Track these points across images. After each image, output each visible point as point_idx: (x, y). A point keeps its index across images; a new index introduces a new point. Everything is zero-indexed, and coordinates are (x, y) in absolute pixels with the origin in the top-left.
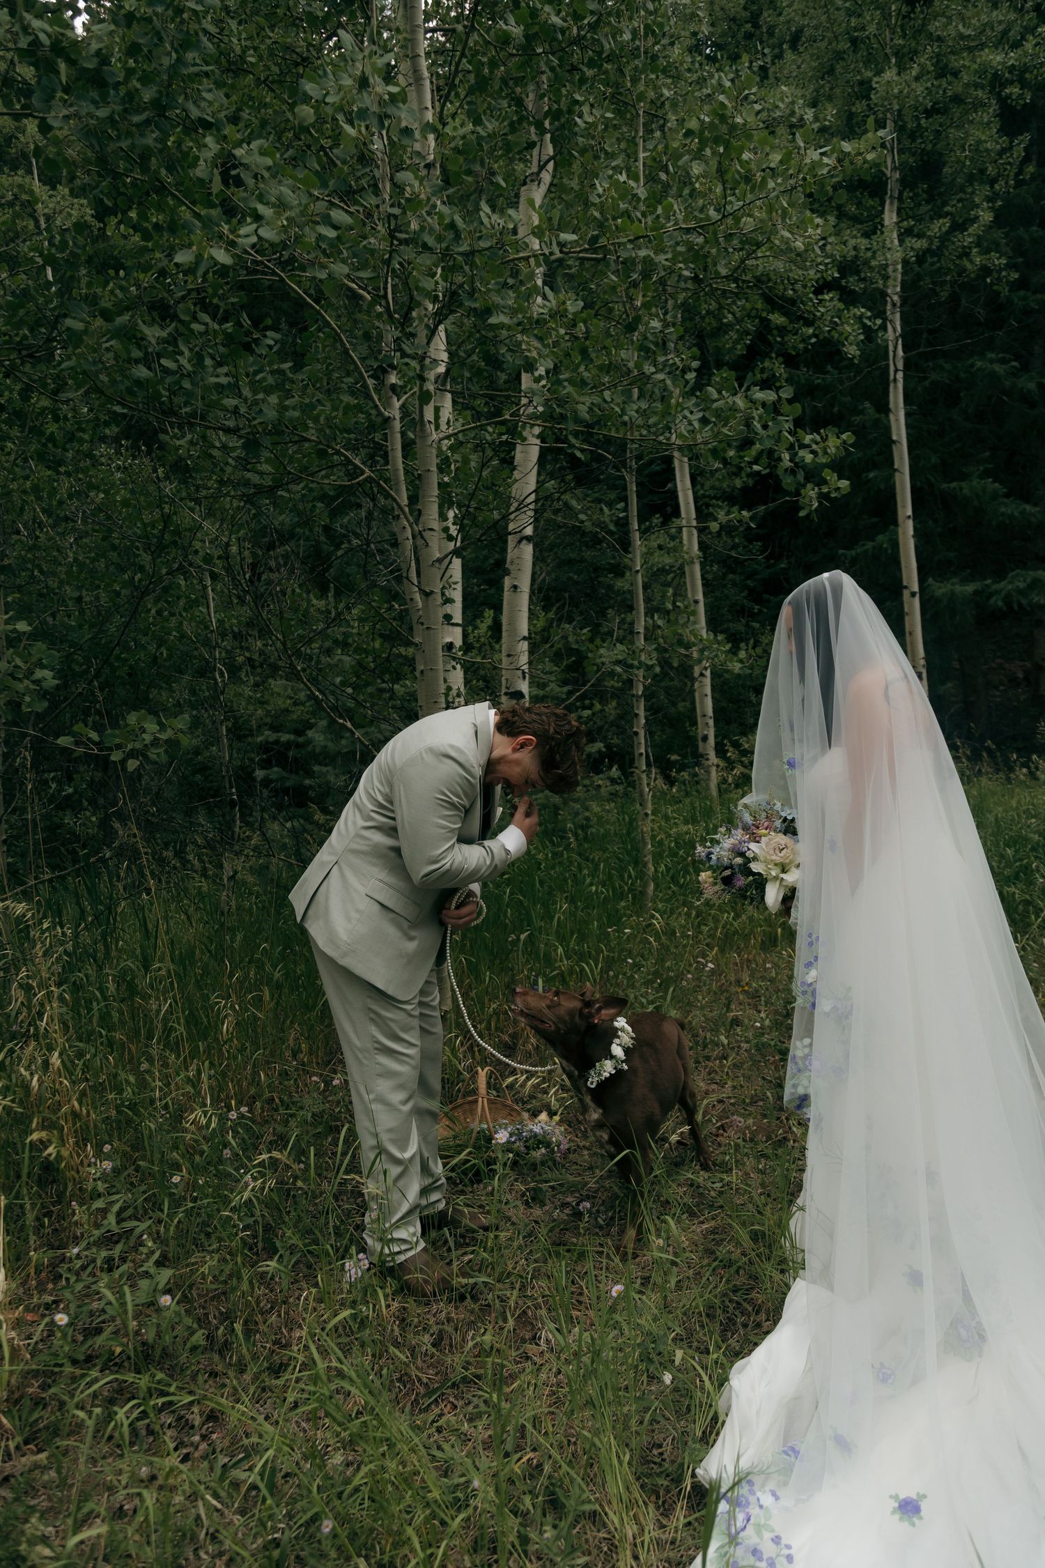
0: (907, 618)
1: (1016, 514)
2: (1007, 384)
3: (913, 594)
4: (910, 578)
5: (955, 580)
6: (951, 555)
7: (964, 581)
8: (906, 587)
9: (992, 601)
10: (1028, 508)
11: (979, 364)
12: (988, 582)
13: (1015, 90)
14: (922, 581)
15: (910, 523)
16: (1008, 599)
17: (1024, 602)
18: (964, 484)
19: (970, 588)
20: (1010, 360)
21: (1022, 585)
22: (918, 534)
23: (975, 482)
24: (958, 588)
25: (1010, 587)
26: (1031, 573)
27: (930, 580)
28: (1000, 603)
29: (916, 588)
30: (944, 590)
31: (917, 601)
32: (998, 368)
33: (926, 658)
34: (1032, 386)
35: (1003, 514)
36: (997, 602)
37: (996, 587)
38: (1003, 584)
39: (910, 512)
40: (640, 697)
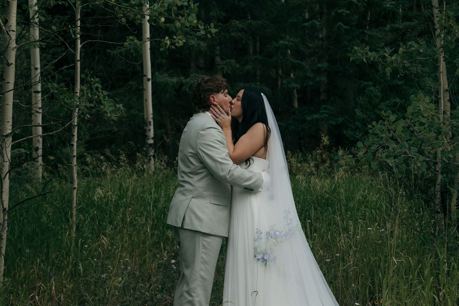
0: (144, 92)
3: (149, 80)
4: (147, 71)
5: (166, 75)
6: (164, 61)
7: (171, 76)
8: (145, 76)
9: (184, 88)
10: (202, 44)
12: (182, 78)
14: (153, 74)
18: (172, 25)
19: (175, 80)
22: (151, 49)
24: (169, 80)
25: (192, 82)
26: (201, 76)
27: (157, 73)
28: (187, 89)
29: (150, 76)
31: (150, 83)
33: (153, 114)
36: (186, 88)
37: (184, 81)
38: (188, 80)
39: (148, 35)
40: (76, 126)
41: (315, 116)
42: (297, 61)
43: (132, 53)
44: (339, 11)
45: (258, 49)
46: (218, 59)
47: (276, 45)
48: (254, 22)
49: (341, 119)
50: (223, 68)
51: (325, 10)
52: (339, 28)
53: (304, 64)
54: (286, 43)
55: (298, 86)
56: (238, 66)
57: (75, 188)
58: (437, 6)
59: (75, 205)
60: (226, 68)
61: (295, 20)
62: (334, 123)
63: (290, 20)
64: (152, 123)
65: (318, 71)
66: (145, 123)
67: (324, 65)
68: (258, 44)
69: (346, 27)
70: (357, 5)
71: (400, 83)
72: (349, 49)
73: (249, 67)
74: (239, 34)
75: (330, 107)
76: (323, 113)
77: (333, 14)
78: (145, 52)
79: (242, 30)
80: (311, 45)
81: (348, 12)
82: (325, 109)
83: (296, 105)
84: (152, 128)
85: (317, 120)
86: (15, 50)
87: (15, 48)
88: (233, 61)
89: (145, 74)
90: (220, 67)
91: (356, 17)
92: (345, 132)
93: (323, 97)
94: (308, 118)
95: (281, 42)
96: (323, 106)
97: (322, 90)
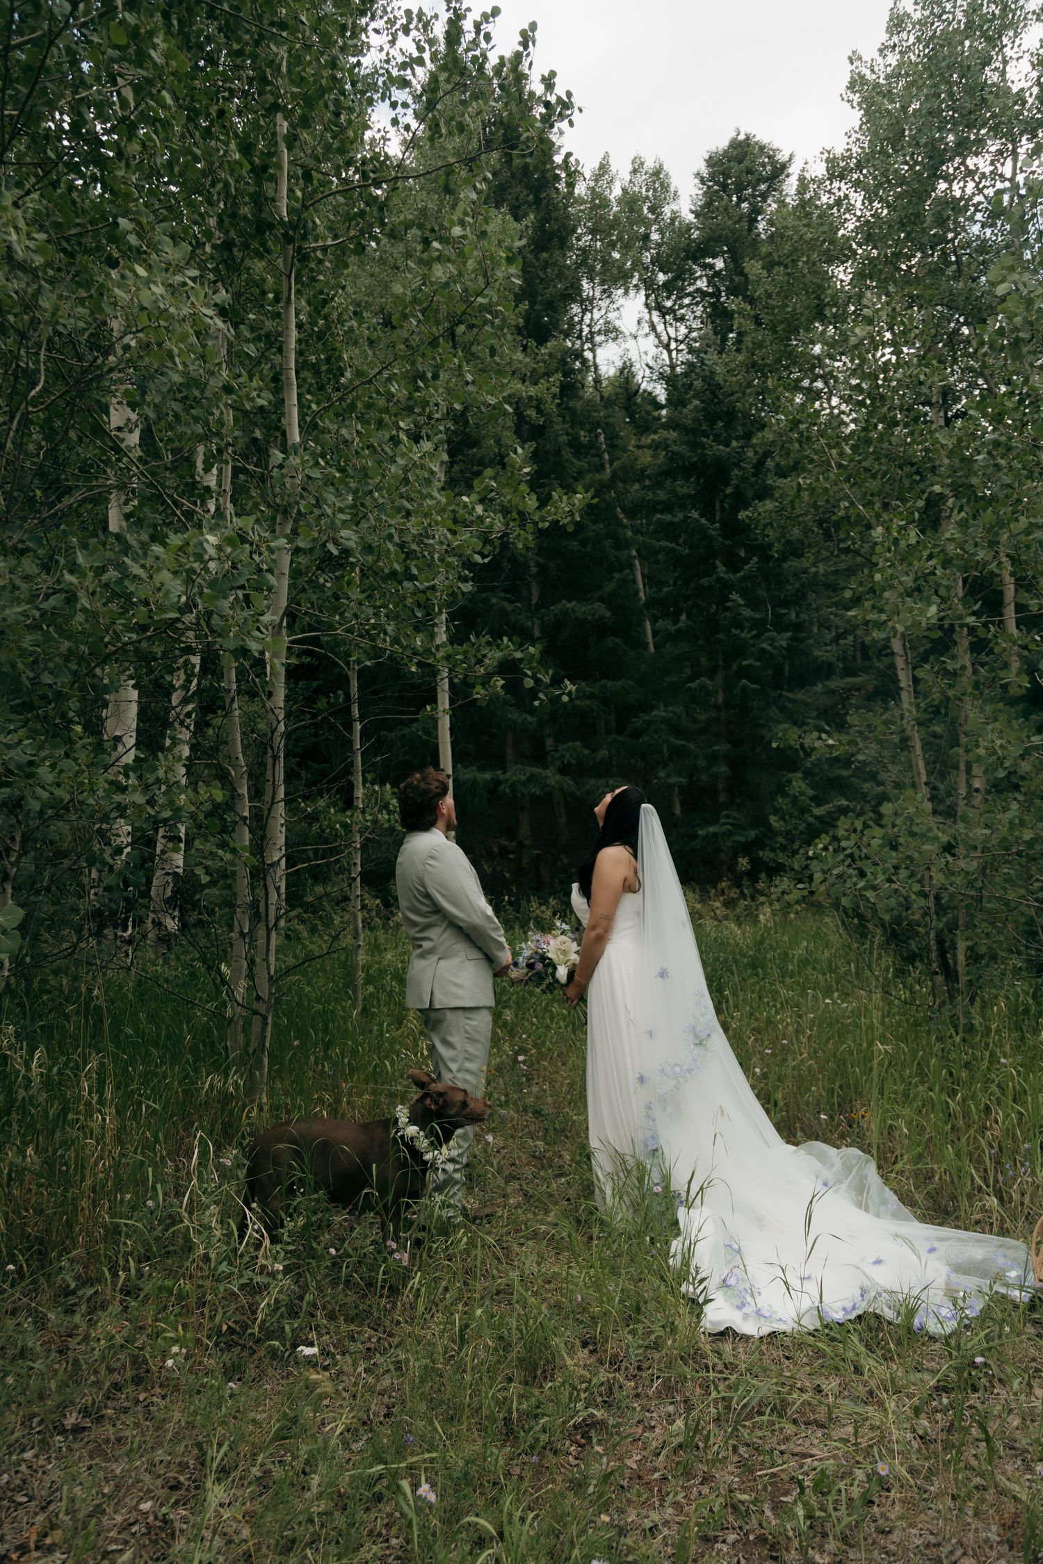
1: (520, 721)
2: (513, 619)
4: (445, 763)
5: (474, 768)
7: (481, 769)
9: (502, 788)
10: (529, 718)
11: (494, 600)
12: (498, 773)
13: (532, 413)
14: (454, 767)
15: (447, 718)
16: (513, 787)
17: (525, 791)
19: (488, 776)
20: (513, 602)
21: (523, 778)
22: (452, 729)
24: (479, 776)
25: (514, 778)
26: (530, 768)
27: (460, 766)
28: (508, 791)
29: (450, 772)
30: (468, 776)
32: (509, 607)
34: (529, 624)
36: (505, 789)
37: (502, 777)
38: (508, 775)
39: (447, 707)
41: (711, 829)
42: (682, 742)
44: (744, 663)
45: (613, 725)
46: (549, 742)
47: (647, 718)
48: (609, 684)
49: (753, 834)
50: (562, 756)
51: (721, 663)
52: (744, 688)
53: (691, 746)
54: (663, 714)
55: (684, 781)
56: (586, 752)
58: (901, 652)
60: (568, 755)
61: (675, 679)
62: (742, 839)
63: (666, 679)
65: (713, 758)
67: (723, 747)
68: (613, 718)
69: (754, 686)
70: (771, 654)
71: (845, 773)
72: (762, 722)
73: (603, 753)
74: (588, 702)
75: (736, 814)
76: (725, 824)
77: (735, 667)
78: (443, 735)
79: (591, 696)
80: (702, 717)
81: (759, 664)
82: (728, 817)
83: (678, 811)
85: (715, 835)
88: (579, 744)
90: (558, 755)
91: (771, 672)
92: (761, 853)
93: (722, 798)
94: (700, 832)
95: (655, 712)
96: (725, 812)
97: (721, 786)
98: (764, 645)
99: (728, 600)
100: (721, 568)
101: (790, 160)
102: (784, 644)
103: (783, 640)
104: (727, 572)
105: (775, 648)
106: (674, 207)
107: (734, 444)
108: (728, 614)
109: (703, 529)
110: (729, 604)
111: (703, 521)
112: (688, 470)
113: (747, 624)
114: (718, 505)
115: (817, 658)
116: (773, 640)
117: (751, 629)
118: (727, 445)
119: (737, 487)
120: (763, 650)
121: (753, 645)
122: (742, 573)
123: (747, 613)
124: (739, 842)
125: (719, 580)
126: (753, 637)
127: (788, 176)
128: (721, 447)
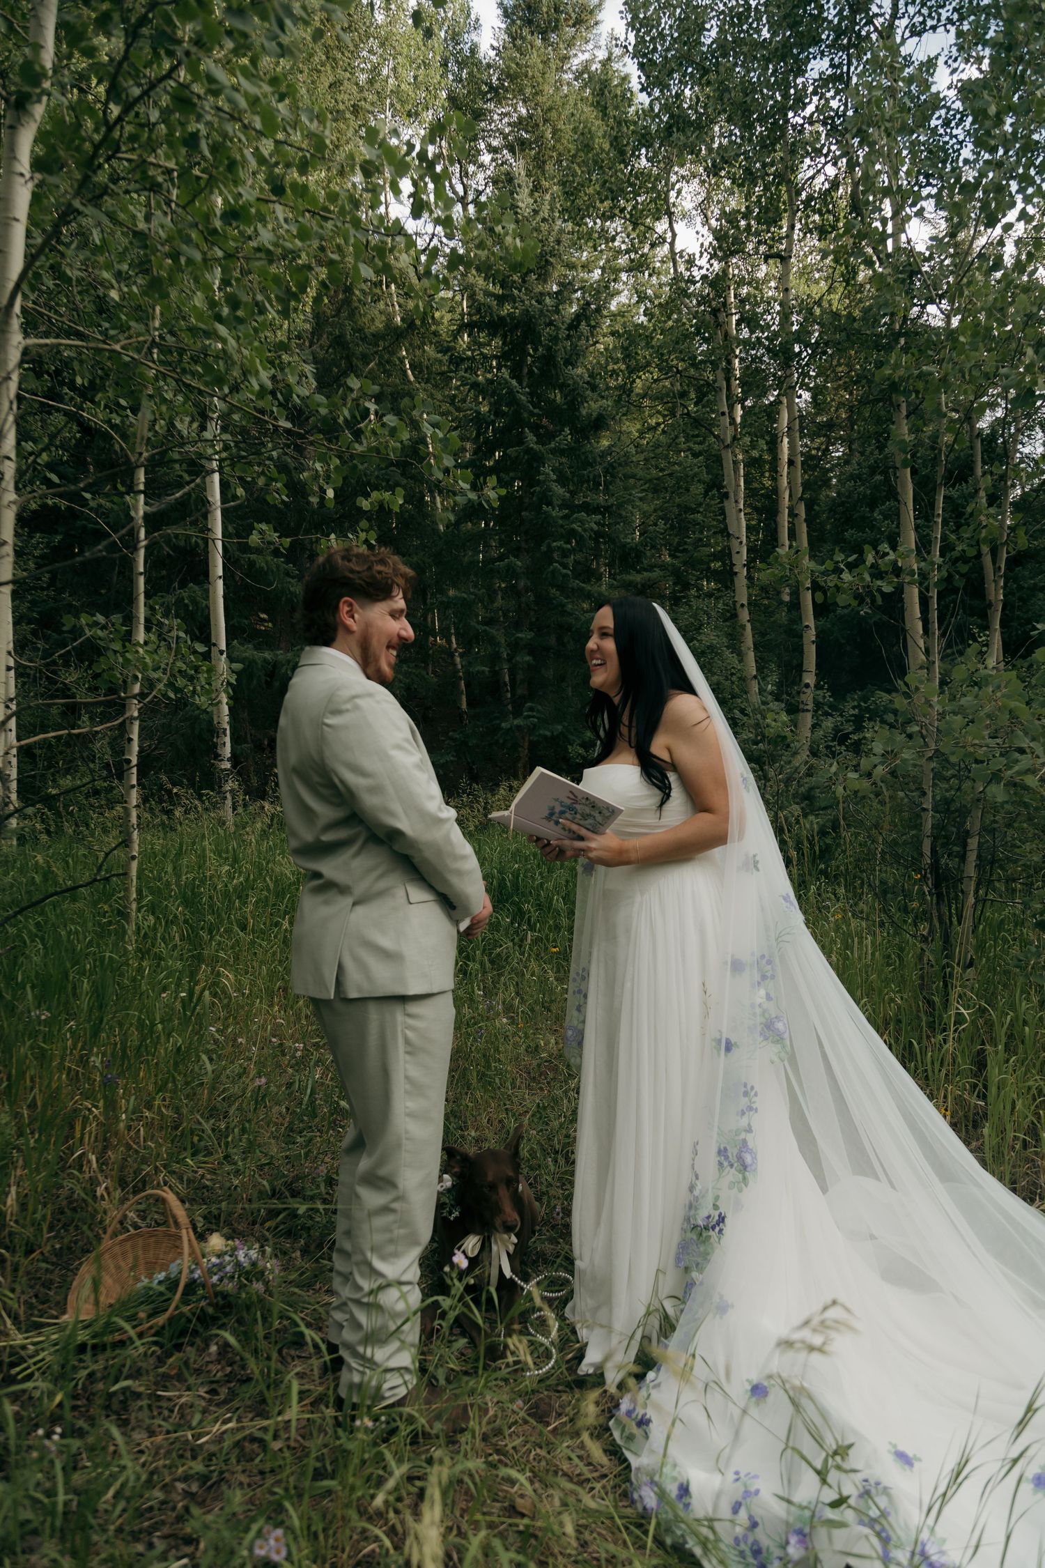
3: (221, 652)
4: (218, 636)
5: (250, 646)
7: (258, 648)
8: (215, 645)
14: (228, 641)
15: (220, 583)
19: (267, 655)
22: (225, 597)
23: (269, 558)
24: (258, 655)
27: (235, 641)
29: (223, 646)
31: (224, 660)
33: (230, 716)
35: (291, 593)
39: (220, 573)
40: (135, 719)
43: (187, 605)
44: (554, 545)
52: (554, 573)
55: (487, 669)
57: (133, 858)
59: (134, 896)
62: (548, 733)
64: (228, 732)
65: (517, 646)
66: (213, 730)
67: (525, 635)
69: (565, 572)
70: (581, 536)
75: (539, 708)
77: (544, 548)
78: (215, 603)
81: (569, 546)
82: (531, 709)
83: (464, 706)
84: (228, 740)
85: (519, 727)
86: (14, 508)
87: (14, 502)
89: (213, 641)
93: (521, 690)
96: (529, 705)
98: (574, 526)
99: (539, 474)
100: (531, 437)
101: (600, 5)
102: (595, 527)
103: (593, 522)
104: (537, 443)
105: (585, 530)
106: (474, 36)
107: (548, 300)
108: (538, 489)
109: (511, 391)
110: (541, 478)
111: (514, 382)
112: (495, 326)
113: (556, 502)
114: (526, 370)
115: (624, 546)
116: (582, 522)
117: (561, 507)
118: (539, 302)
119: (549, 349)
120: (573, 530)
121: (562, 526)
122: (553, 445)
123: (559, 490)
124: (545, 737)
125: (529, 451)
126: (562, 518)
127: (597, 23)
128: (533, 302)
